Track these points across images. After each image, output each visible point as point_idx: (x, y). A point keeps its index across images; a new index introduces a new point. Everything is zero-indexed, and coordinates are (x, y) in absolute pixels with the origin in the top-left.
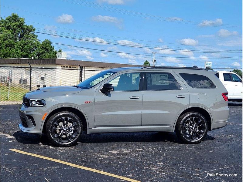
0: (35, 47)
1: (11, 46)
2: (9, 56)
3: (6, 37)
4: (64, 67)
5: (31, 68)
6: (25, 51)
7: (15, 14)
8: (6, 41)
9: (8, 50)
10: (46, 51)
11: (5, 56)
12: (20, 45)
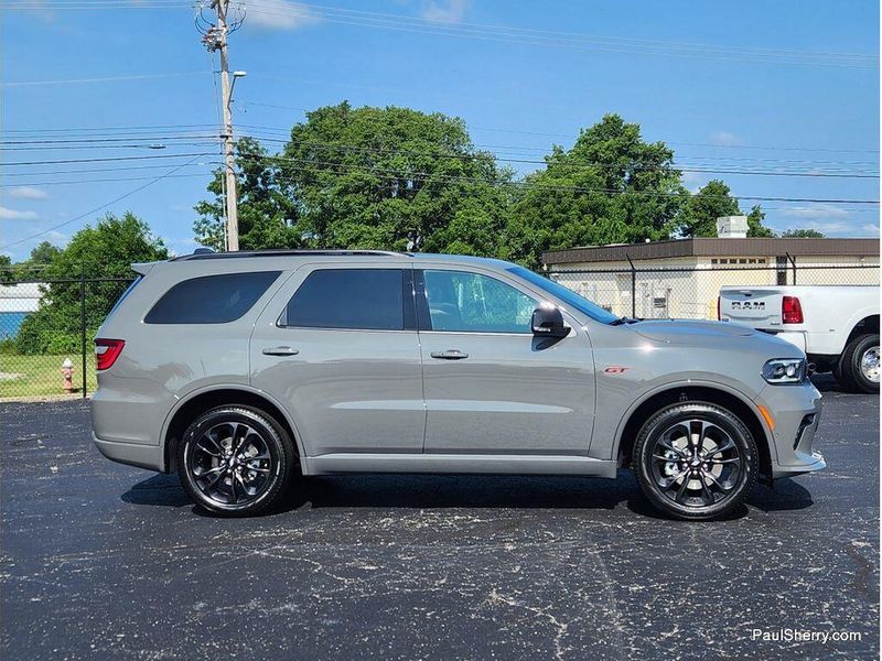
0: (672, 206)
1: (596, 211)
2: (589, 242)
3: (580, 185)
4: (724, 261)
5: (634, 271)
6: (638, 223)
7: (611, 115)
8: (583, 197)
9: (589, 225)
10: (711, 215)
11: (579, 242)
12: (624, 206)
